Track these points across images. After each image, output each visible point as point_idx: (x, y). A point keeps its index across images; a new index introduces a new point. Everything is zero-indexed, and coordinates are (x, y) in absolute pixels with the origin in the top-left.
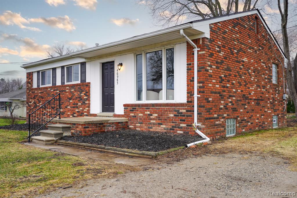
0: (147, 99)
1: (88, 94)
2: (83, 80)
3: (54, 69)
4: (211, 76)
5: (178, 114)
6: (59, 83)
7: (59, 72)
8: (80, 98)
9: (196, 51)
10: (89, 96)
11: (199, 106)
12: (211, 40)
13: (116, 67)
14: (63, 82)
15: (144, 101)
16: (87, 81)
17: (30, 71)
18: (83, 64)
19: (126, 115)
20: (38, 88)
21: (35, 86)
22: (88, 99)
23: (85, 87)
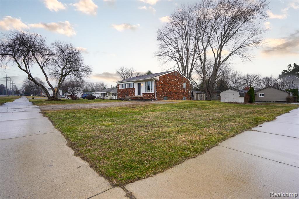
0: (148, 92)
1: (134, 91)
2: (133, 87)
3: (126, 84)
4: (159, 87)
5: (153, 95)
6: (127, 88)
7: (127, 85)
8: (133, 92)
9: (156, 82)
10: (135, 91)
11: (156, 94)
12: (159, 80)
13: (141, 85)
14: (128, 87)
15: (147, 93)
16: (134, 87)
17: (118, 84)
18: (133, 83)
19: (143, 96)
20: (121, 89)
21: (120, 88)
22: (135, 92)
23: (134, 89)
